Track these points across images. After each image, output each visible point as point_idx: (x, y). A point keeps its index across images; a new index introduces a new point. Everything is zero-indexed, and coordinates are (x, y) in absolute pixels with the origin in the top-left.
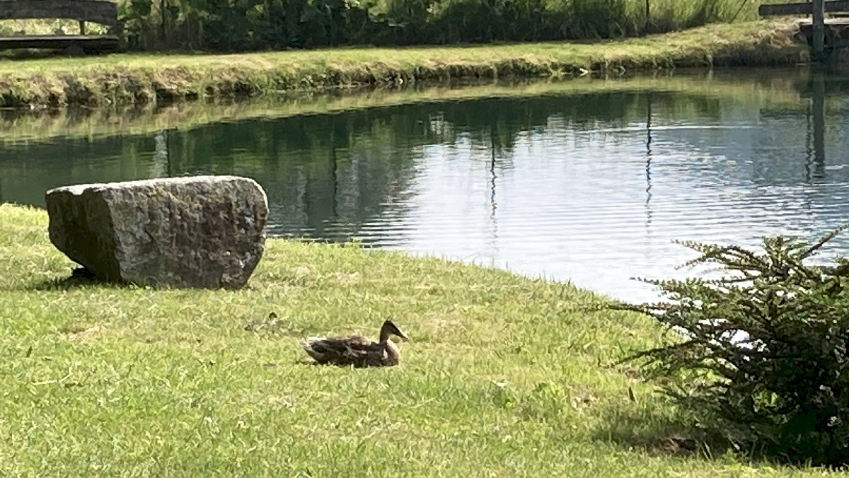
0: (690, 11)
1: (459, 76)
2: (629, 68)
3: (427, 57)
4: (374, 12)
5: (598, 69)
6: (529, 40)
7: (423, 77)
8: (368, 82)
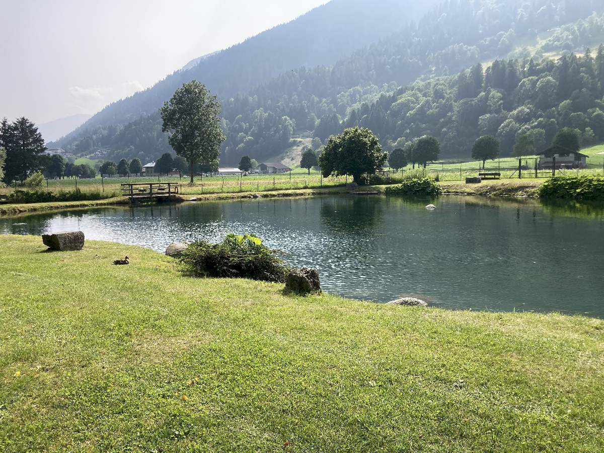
0: (111, 196)
1: (73, 206)
2: (101, 204)
3: (68, 203)
4: (57, 196)
5: (97, 205)
6: (84, 200)
7: (67, 207)
8: (58, 208)
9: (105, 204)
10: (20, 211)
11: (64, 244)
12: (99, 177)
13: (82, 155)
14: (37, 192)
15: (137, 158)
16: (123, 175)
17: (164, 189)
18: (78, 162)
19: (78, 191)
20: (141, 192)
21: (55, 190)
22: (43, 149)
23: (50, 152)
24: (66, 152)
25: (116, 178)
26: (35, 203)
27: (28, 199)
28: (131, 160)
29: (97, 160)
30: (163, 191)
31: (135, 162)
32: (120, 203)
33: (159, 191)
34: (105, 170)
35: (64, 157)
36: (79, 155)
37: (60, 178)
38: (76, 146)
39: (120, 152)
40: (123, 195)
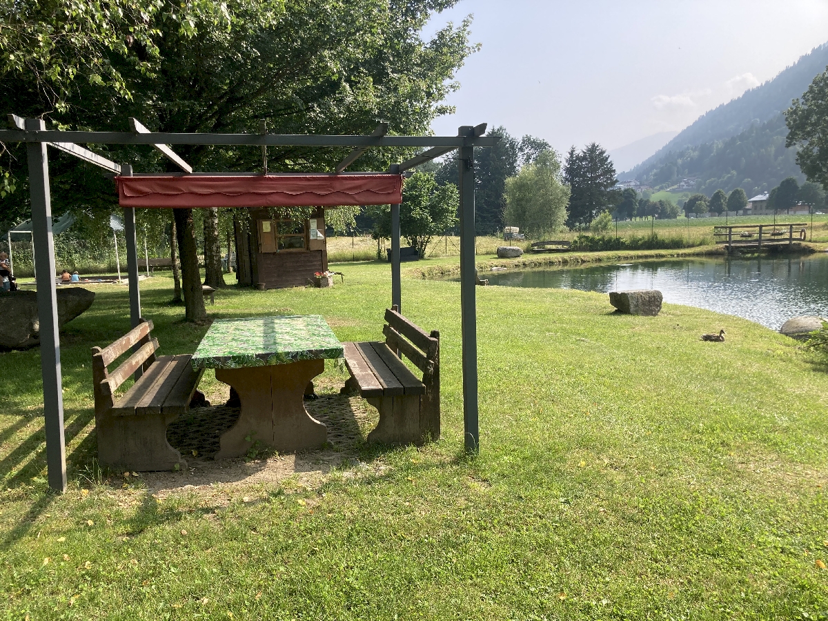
0: (698, 243)
1: (646, 257)
2: (686, 255)
3: (640, 253)
4: (627, 243)
5: (678, 255)
6: (661, 249)
7: (638, 257)
9: (689, 255)
10: (583, 262)
11: (636, 306)
12: (682, 216)
13: (661, 188)
14: (603, 237)
15: (739, 189)
16: (717, 214)
17: (781, 234)
18: (656, 197)
19: (655, 236)
20: (744, 239)
21: (626, 235)
22: (613, 183)
23: (621, 186)
24: (642, 184)
25: (707, 218)
26: (600, 251)
27: (593, 246)
28: (731, 192)
29: (680, 194)
30: (780, 237)
31: (736, 194)
32: (710, 254)
33: (773, 237)
34: (691, 208)
35: (638, 191)
36: (658, 187)
37: (631, 220)
38: (655, 175)
39: (714, 181)
40: (717, 243)
